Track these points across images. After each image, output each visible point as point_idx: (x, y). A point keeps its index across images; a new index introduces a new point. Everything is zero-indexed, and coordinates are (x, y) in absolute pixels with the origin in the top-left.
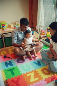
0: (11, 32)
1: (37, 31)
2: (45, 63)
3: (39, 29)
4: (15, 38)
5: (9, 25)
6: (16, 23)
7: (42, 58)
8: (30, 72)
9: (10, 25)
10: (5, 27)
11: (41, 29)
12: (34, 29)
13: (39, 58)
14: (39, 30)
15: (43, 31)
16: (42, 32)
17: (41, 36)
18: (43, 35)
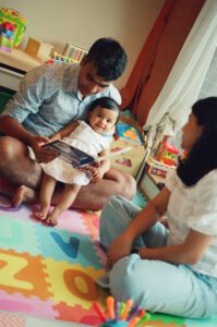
0: (24, 73)
1: (143, 134)
2: (99, 258)
3: (159, 130)
4: (30, 102)
5: (31, 40)
6: (67, 46)
7: (98, 238)
8: (11, 252)
9: (37, 45)
10: (8, 37)
11: (165, 133)
12: (135, 116)
13: (88, 232)
14: (152, 134)
15: (170, 147)
16: (165, 147)
17: (152, 165)
18: (162, 163)
